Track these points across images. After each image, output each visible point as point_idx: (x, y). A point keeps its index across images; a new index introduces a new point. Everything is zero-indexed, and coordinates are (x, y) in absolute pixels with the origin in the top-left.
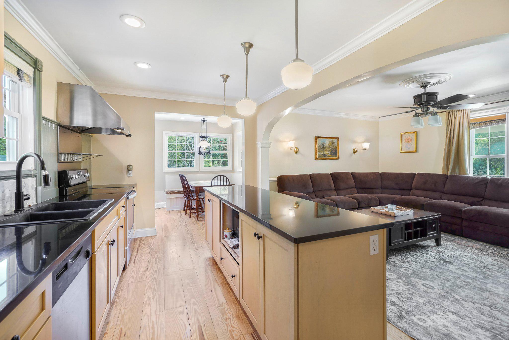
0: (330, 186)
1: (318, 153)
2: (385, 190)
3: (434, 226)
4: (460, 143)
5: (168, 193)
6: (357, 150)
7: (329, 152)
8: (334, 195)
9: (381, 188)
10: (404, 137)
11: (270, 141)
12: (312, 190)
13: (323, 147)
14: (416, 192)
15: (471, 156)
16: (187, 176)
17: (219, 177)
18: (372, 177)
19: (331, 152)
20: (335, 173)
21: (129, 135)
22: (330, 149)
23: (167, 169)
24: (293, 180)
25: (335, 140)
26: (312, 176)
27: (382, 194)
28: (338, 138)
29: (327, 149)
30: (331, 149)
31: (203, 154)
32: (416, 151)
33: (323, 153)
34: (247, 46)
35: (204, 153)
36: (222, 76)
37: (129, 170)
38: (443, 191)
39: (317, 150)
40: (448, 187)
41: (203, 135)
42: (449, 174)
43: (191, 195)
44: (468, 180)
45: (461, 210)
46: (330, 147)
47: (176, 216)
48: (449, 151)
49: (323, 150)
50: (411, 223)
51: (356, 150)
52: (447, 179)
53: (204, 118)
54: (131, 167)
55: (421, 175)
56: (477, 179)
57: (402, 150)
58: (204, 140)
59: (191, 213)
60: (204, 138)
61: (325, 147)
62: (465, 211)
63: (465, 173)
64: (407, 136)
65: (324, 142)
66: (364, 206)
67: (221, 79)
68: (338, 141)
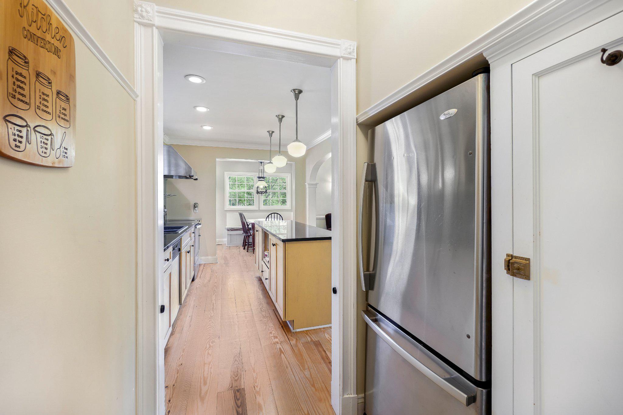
5: (228, 230)
11: (316, 182)
16: (245, 214)
17: (273, 215)
21: (196, 179)
23: (228, 207)
31: (260, 193)
34: (280, 117)
35: (262, 193)
36: (268, 132)
37: (196, 207)
41: (260, 176)
43: (249, 232)
47: (235, 251)
54: (197, 205)
58: (261, 180)
59: (248, 247)
60: (261, 178)
67: (268, 134)
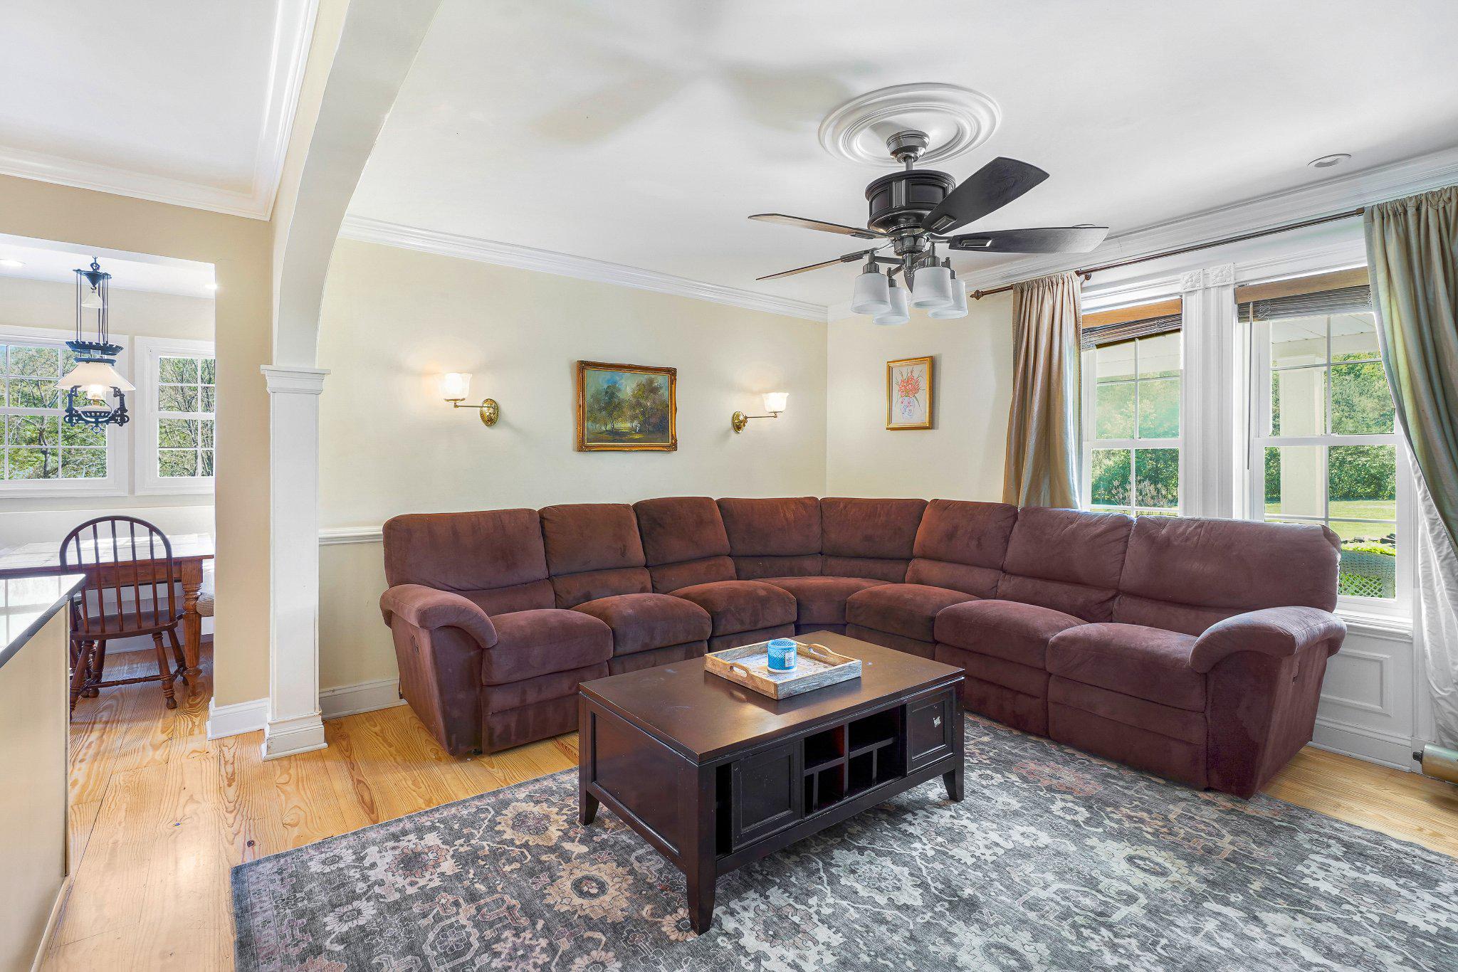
0: (623, 554)
1: (588, 424)
2: (833, 562)
3: (937, 722)
4: (1052, 393)
6: (746, 418)
7: (635, 423)
8: (639, 587)
9: (821, 553)
10: (897, 377)
11: (317, 367)
12: (540, 571)
13: (609, 403)
14: (923, 566)
15: (1084, 444)
18: (790, 516)
19: (643, 423)
20: (652, 501)
22: (637, 411)
24: (455, 533)
25: (661, 380)
26: (545, 519)
27: (822, 574)
28: (672, 372)
29: (629, 413)
30: (643, 413)
32: (931, 425)
33: (609, 427)
38: (1001, 563)
39: (585, 413)
40: (1017, 549)
42: (1021, 504)
44: (1074, 525)
45: (1045, 641)
46: (639, 404)
48: (1021, 424)
49: (610, 415)
50: (840, 729)
51: (741, 418)
52: (1014, 523)
53: (95, 265)
55: (943, 506)
56: (1098, 521)
57: (890, 420)
58: (93, 361)
60: (92, 350)
61: (619, 404)
62: (1055, 645)
63: (1067, 502)
64: (906, 371)
65: (615, 383)
66: (738, 627)
68: (673, 381)
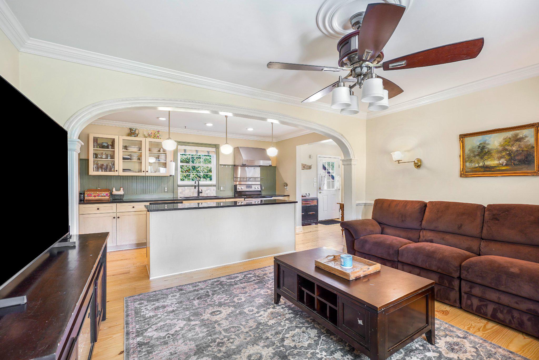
1: (468, 164)
7: (502, 160)
13: (481, 152)
19: (509, 160)
22: (504, 154)
29: (496, 156)
30: (509, 154)
33: (481, 164)
39: (465, 159)
46: (505, 150)
49: (482, 158)
61: (488, 151)
65: (486, 141)
